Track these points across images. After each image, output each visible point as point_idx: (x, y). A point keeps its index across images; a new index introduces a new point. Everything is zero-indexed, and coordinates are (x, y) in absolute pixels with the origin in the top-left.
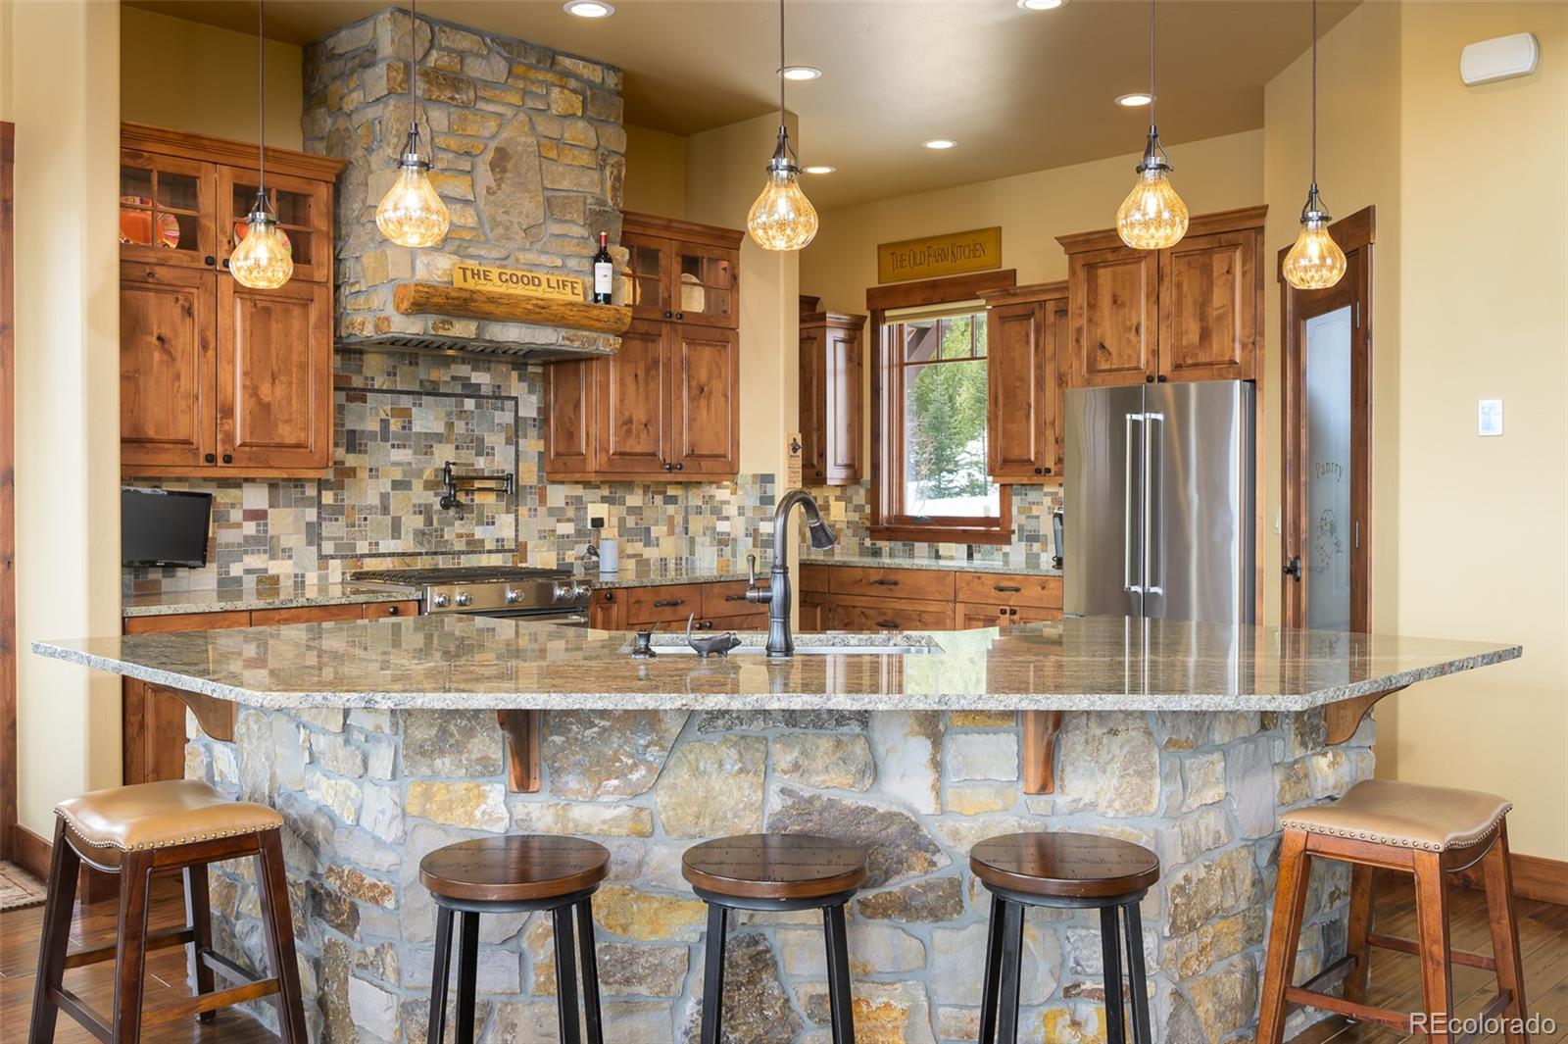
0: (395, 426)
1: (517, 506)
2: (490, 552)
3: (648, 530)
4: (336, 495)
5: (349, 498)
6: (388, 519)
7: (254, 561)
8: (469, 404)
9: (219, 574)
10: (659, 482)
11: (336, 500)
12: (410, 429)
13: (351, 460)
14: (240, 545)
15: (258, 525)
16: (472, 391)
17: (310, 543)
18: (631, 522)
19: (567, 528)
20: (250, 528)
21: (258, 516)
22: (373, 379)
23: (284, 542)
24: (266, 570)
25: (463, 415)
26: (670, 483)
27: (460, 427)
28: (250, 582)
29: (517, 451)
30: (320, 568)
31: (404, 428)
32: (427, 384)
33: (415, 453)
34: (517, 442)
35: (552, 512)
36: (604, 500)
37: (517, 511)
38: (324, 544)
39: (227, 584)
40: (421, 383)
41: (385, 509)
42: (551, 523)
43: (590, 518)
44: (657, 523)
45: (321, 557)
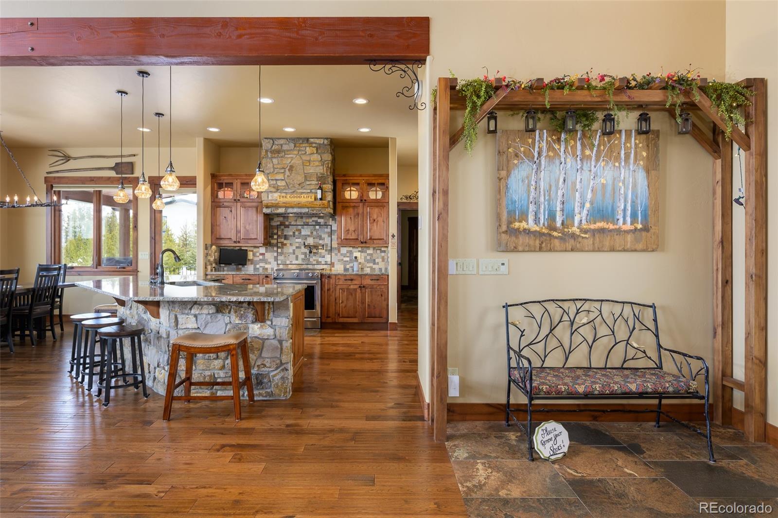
0: (297, 233)
2: (323, 264)
3: (375, 260)
5: (285, 250)
6: (294, 256)
7: (262, 264)
8: (317, 227)
9: (254, 267)
10: (378, 247)
11: (281, 251)
12: (301, 234)
13: (285, 242)
14: (259, 261)
16: (319, 224)
17: (275, 261)
18: (368, 258)
20: (261, 257)
21: (263, 254)
22: (291, 222)
23: (269, 260)
24: (265, 267)
25: (316, 230)
26: (383, 247)
27: (315, 233)
28: (261, 269)
29: (331, 239)
30: (277, 267)
31: (299, 234)
33: (302, 240)
34: (331, 236)
36: (359, 251)
37: (331, 254)
38: (278, 261)
39: (255, 269)
40: (304, 223)
41: (294, 253)
42: (342, 257)
43: (354, 256)
44: (378, 258)
45: (277, 264)
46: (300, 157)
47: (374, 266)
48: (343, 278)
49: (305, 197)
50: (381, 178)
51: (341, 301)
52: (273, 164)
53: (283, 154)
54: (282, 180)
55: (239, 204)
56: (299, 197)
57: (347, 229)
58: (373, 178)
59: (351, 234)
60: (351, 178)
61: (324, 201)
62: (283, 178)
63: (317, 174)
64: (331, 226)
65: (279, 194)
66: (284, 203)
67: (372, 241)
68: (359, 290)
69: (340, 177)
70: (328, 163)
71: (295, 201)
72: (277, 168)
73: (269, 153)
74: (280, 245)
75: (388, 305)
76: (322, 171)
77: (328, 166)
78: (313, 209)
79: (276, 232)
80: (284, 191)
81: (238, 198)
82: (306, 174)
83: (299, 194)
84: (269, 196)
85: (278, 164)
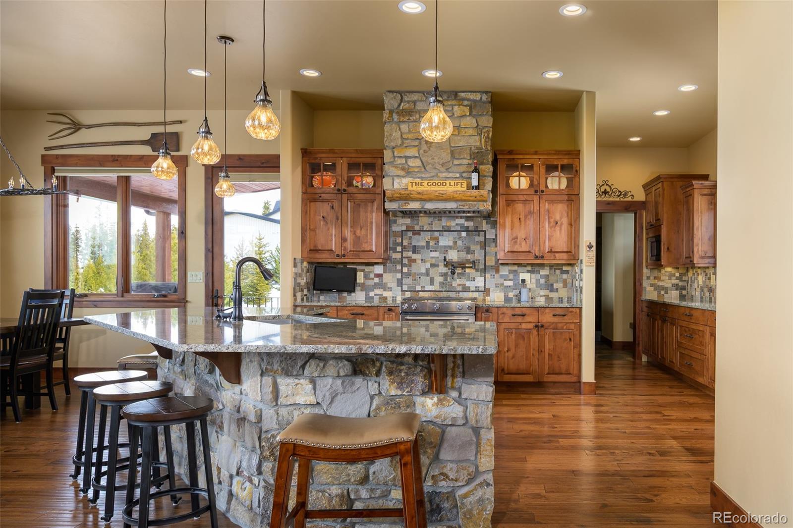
0: (432, 243)
1: (485, 274)
2: (473, 291)
3: (552, 285)
4: (408, 269)
5: (415, 268)
6: (428, 278)
7: (378, 291)
8: (464, 234)
9: (366, 295)
10: (558, 264)
11: (408, 271)
12: (438, 244)
13: (414, 256)
14: (373, 286)
15: (379, 279)
16: (466, 230)
17: (398, 286)
18: (542, 281)
19: (510, 283)
20: (377, 280)
21: (379, 276)
22: (423, 226)
23: (389, 285)
24: (382, 295)
25: (461, 239)
26: (564, 264)
27: (460, 243)
28: (377, 299)
29: (485, 252)
30: (402, 295)
31: (435, 244)
32: (445, 227)
33: (440, 253)
34: (485, 249)
35: (502, 276)
36: (528, 271)
37: (485, 276)
38: (403, 286)
39: (368, 299)
40: (443, 227)
41: (427, 274)
42: (502, 281)
43: (520, 279)
44: (557, 282)
45: (402, 291)
47: (552, 295)
48: (510, 312)
49: (452, 183)
50: (567, 157)
51: (506, 349)
52: (401, 132)
53: (418, 116)
54: (416, 157)
55: (345, 196)
56: (442, 184)
57: (514, 235)
58: (555, 157)
59: (521, 244)
60: (521, 157)
61: (482, 192)
62: (418, 155)
63: (471, 148)
64: (485, 232)
65: (410, 179)
66: (419, 193)
67: (552, 255)
68: (535, 332)
69: (504, 154)
70: (488, 132)
71: (436, 191)
72: (407, 139)
73: (394, 114)
74: (405, 261)
75: (580, 355)
76: (478, 144)
77: (488, 135)
78: (464, 203)
79: (400, 241)
80: (418, 175)
81: (344, 187)
82: (452, 149)
83: (442, 179)
84: (395, 183)
85: (410, 132)
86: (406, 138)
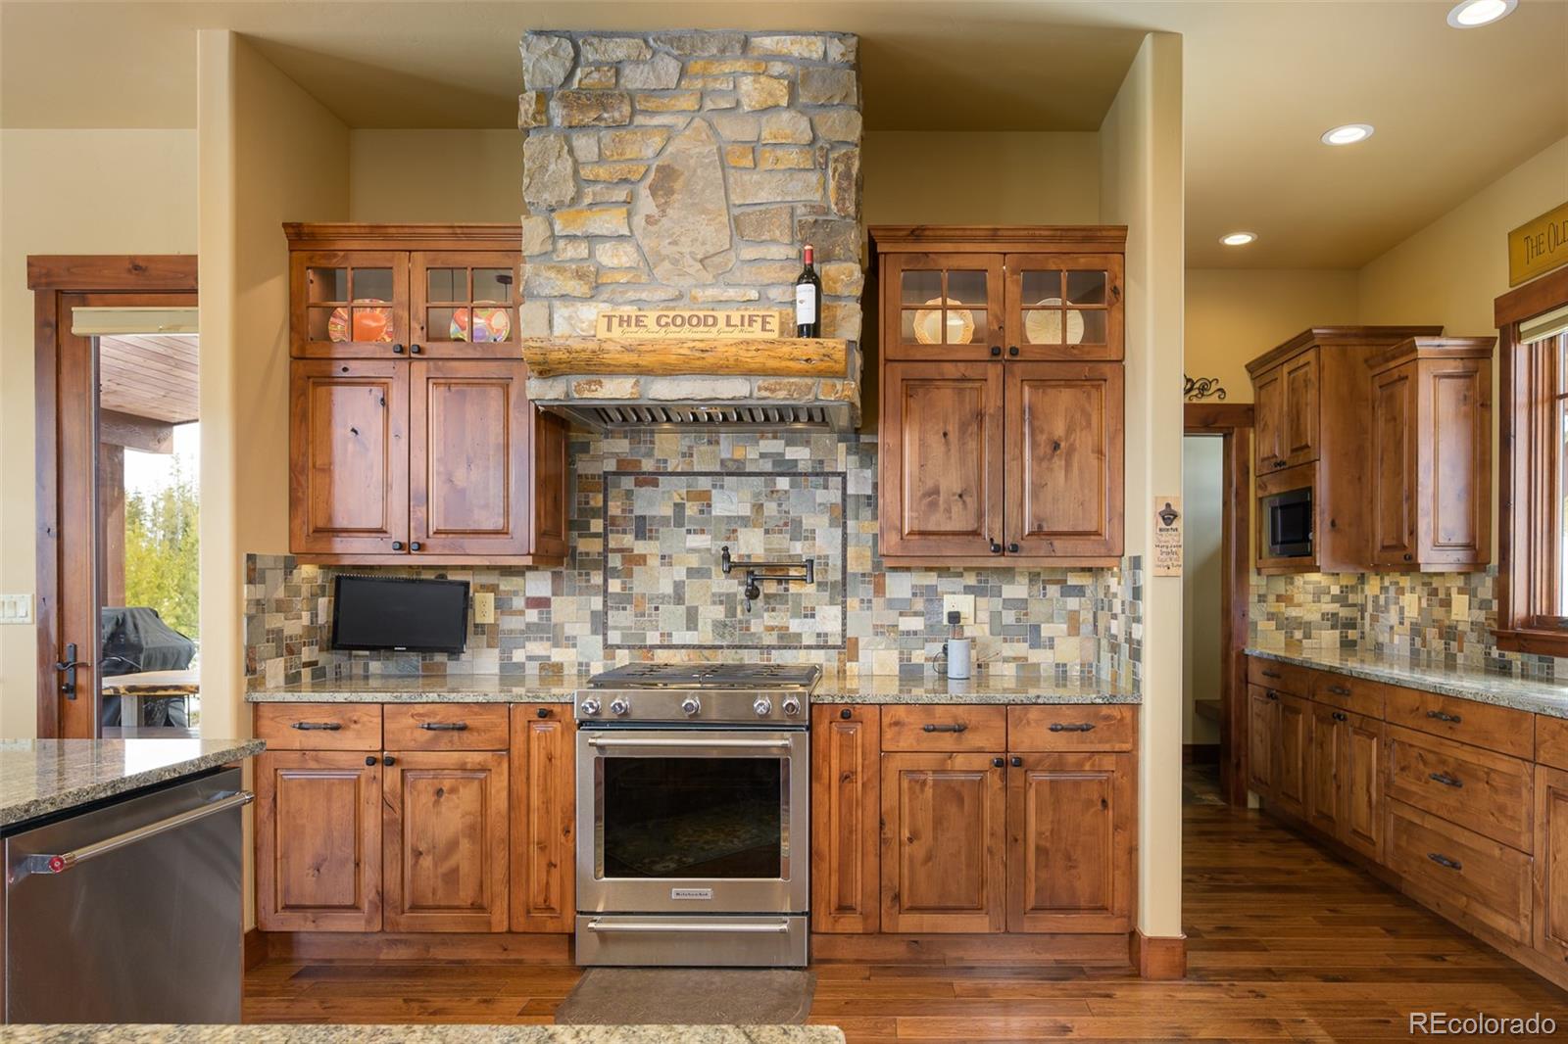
0: (691, 509)
1: (845, 596)
2: (808, 647)
3: (1036, 628)
4: (623, 583)
5: (640, 583)
6: (682, 609)
7: (536, 648)
8: (783, 483)
9: (501, 659)
10: (1053, 569)
11: (624, 589)
12: (710, 513)
13: (640, 547)
14: (522, 632)
15: (541, 613)
16: (789, 470)
17: (594, 632)
18: (1009, 617)
19: (916, 624)
20: (532, 615)
21: (541, 603)
22: (665, 461)
23: (569, 630)
24: (549, 658)
25: (775, 495)
26: (1073, 570)
27: (771, 508)
28: (532, 669)
29: (845, 534)
30: (605, 658)
31: (702, 512)
32: (730, 464)
33: (715, 538)
34: (845, 525)
35: (891, 604)
36: (968, 590)
37: (844, 603)
38: (610, 633)
39: (510, 673)
40: (723, 462)
41: (679, 598)
42: (891, 616)
43: (947, 609)
44: (1050, 619)
45: (606, 646)
46: (711, 126)
47: (1036, 656)
48: (917, 720)
49: (736, 320)
50: (1087, 248)
51: (906, 834)
52: (576, 162)
53: (626, 109)
54: (621, 238)
55: (420, 369)
56: (703, 322)
57: (930, 484)
58: (1052, 248)
59: (948, 510)
60: (949, 247)
61: (829, 343)
62: (627, 232)
63: (793, 210)
64: (843, 475)
65: (606, 308)
66: (628, 349)
67: (1043, 545)
68: (994, 780)
69: (896, 240)
70: (848, 157)
71: (683, 342)
72: (595, 182)
73: (552, 104)
74: (615, 561)
75: (1132, 851)
76: (817, 196)
77: (849, 169)
78: (772, 381)
79: (601, 504)
80: (631, 295)
81: (417, 339)
82: (736, 211)
83: (702, 307)
84: (557, 320)
85: (601, 159)
86: (591, 177)
